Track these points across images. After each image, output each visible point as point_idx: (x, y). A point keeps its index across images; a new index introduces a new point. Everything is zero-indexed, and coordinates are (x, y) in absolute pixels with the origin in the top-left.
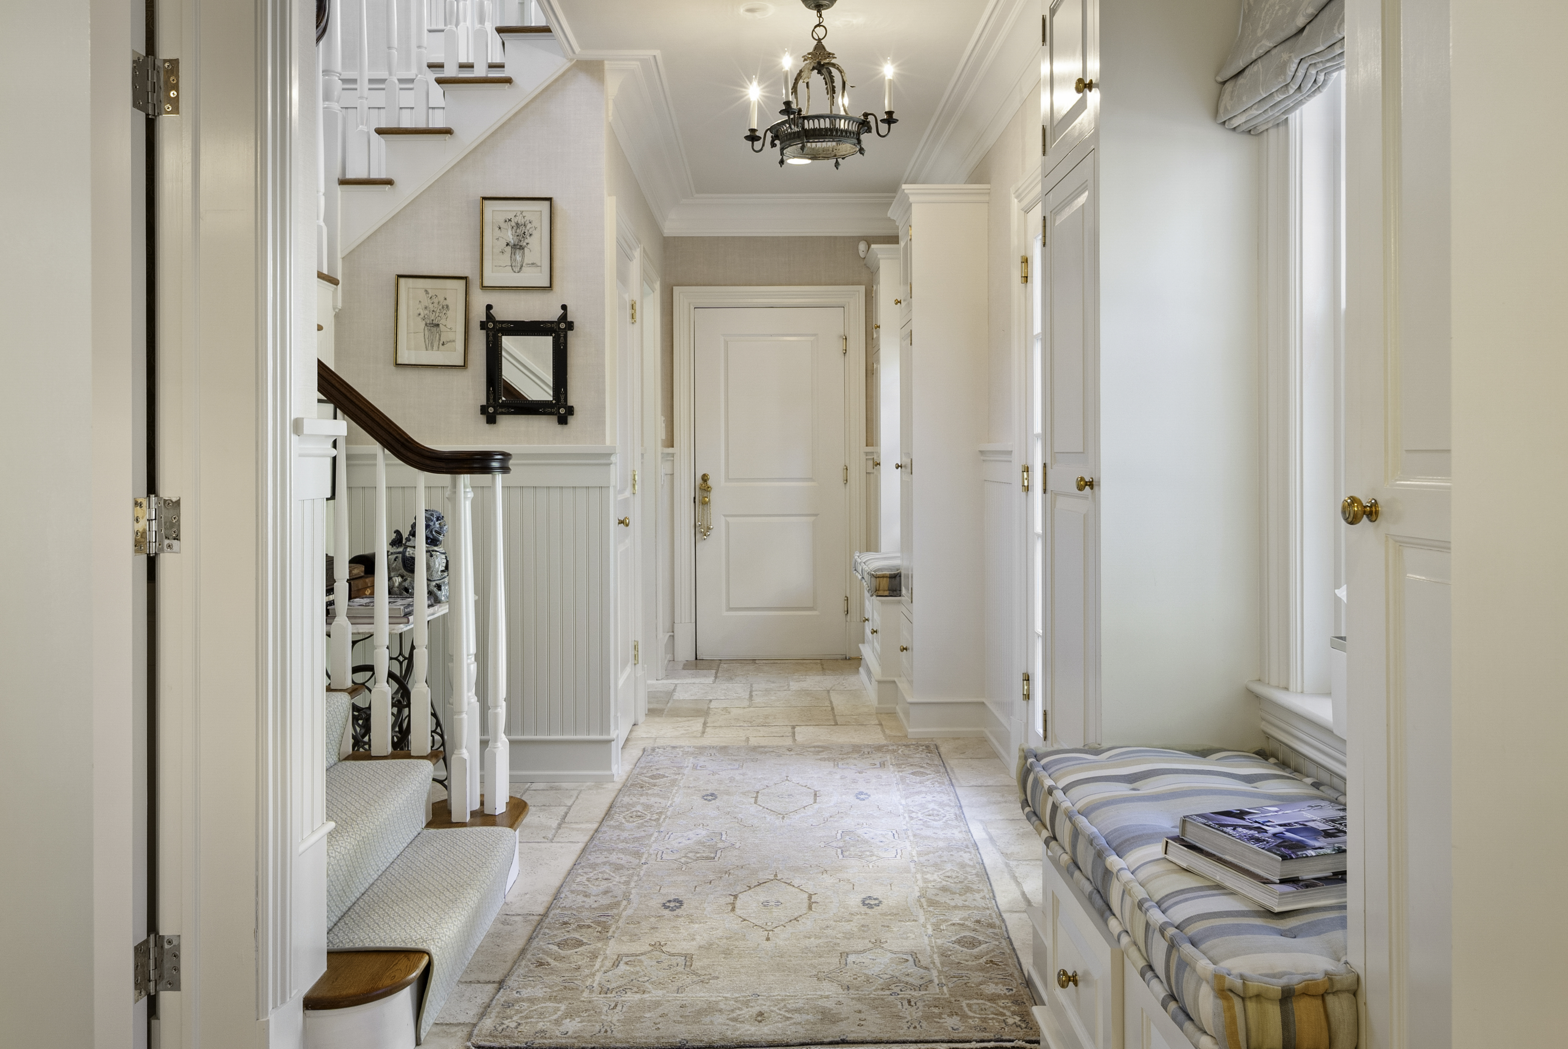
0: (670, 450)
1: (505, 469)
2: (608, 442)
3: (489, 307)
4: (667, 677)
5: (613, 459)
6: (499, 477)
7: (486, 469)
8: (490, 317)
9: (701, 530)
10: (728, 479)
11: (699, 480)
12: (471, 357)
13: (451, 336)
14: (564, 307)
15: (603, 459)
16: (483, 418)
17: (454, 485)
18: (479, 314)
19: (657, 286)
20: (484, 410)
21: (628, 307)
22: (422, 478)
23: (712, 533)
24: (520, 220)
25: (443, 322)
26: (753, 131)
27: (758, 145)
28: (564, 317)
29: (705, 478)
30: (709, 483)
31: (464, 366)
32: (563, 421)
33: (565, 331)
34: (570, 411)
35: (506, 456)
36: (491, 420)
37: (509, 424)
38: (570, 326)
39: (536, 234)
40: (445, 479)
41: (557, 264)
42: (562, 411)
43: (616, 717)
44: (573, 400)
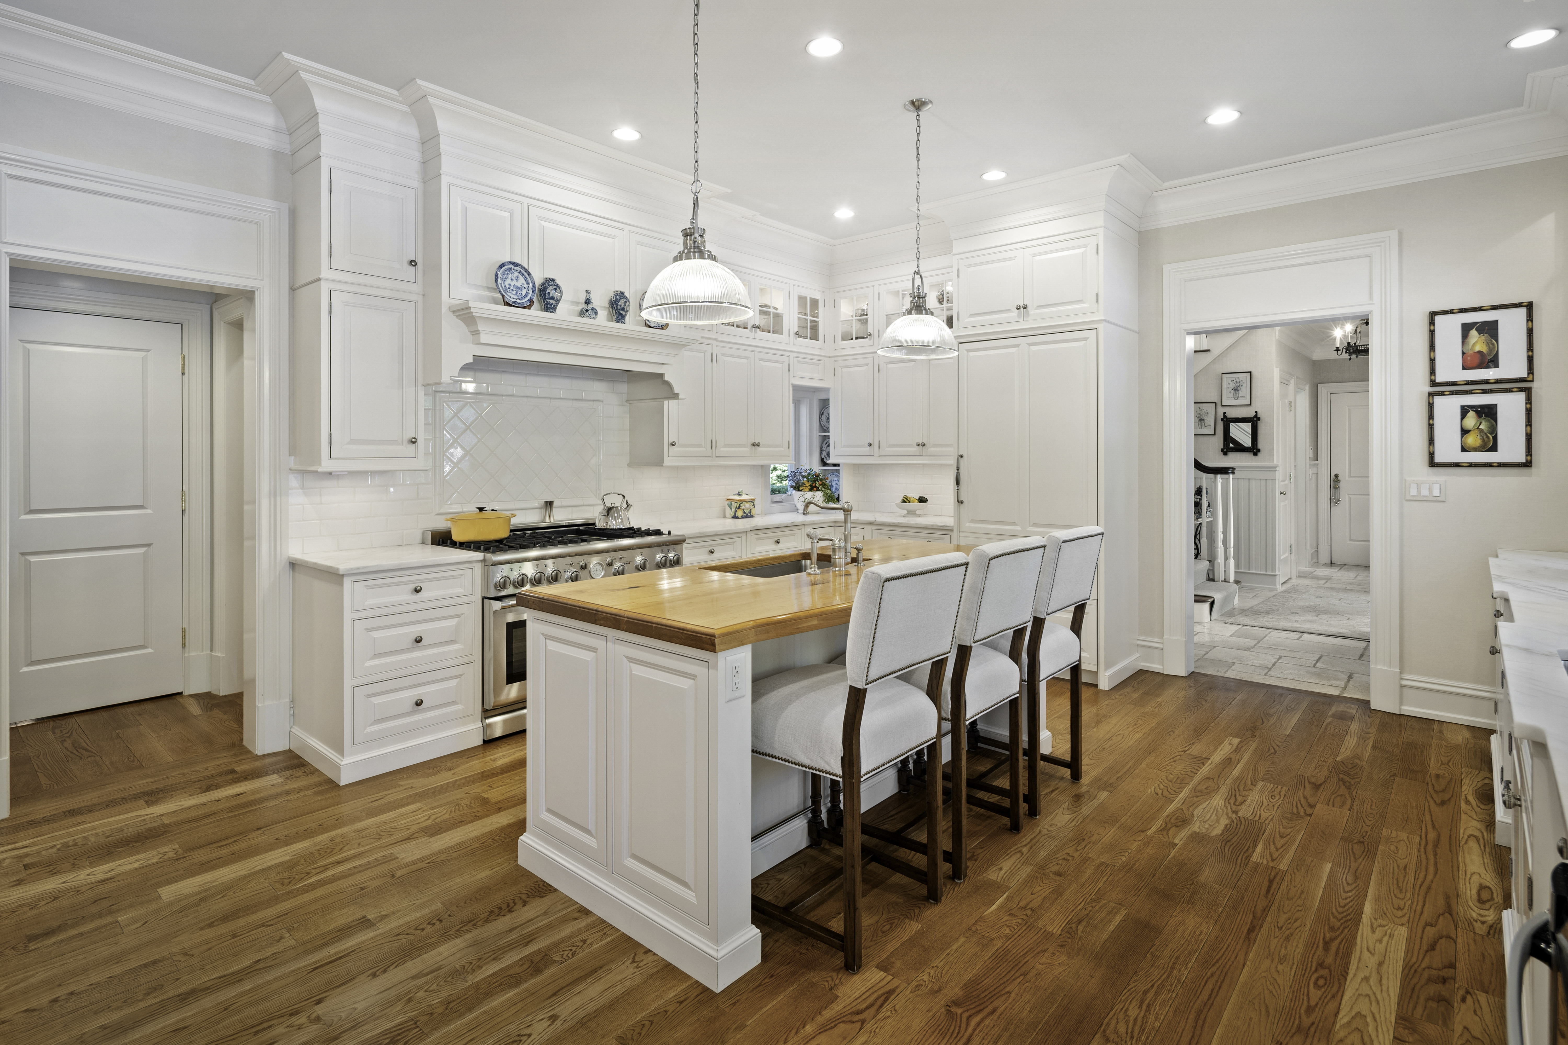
0: (1316, 462)
1: (1233, 473)
2: (1275, 462)
3: (1225, 413)
4: (1312, 567)
5: (1277, 469)
6: (1231, 475)
7: (1227, 473)
8: (1225, 416)
9: (1334, 501)
10: (1350, 476)
11: (1333, 477)
12: (1217, 431)
13: (1209, 423)
14: (1256, 412)
15: (1273, 469)
16: (1222, 453)
17: (1216, 478)
18: (1220, 415)
19: (1307, 387)
20: (1222, 450)
21: (1287, 404)
22: (1205, 476)
23: (1341, 503)
24: (1238, 380)
25: (1205, 419)
26: (1337, 348)
27: (1340, 352)
28: (1256, 416)
29: (1336, 476)
30: (1339, 478)
31: (1215, 434)
32: (1255, 454)
33: (1256, 421)
34: (1259, 451)
35: (1234, 469)
36: (1225, 454)
37: (1232, 455)
38: (1259, 419)
39: (1244, 385)
40: (1212, 476)
41: (1253, 396)
42: (1255, 451)
43: (1279, 568)
44: (1260, 446)
